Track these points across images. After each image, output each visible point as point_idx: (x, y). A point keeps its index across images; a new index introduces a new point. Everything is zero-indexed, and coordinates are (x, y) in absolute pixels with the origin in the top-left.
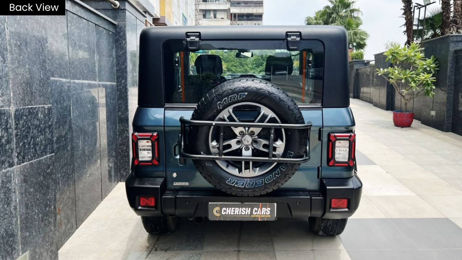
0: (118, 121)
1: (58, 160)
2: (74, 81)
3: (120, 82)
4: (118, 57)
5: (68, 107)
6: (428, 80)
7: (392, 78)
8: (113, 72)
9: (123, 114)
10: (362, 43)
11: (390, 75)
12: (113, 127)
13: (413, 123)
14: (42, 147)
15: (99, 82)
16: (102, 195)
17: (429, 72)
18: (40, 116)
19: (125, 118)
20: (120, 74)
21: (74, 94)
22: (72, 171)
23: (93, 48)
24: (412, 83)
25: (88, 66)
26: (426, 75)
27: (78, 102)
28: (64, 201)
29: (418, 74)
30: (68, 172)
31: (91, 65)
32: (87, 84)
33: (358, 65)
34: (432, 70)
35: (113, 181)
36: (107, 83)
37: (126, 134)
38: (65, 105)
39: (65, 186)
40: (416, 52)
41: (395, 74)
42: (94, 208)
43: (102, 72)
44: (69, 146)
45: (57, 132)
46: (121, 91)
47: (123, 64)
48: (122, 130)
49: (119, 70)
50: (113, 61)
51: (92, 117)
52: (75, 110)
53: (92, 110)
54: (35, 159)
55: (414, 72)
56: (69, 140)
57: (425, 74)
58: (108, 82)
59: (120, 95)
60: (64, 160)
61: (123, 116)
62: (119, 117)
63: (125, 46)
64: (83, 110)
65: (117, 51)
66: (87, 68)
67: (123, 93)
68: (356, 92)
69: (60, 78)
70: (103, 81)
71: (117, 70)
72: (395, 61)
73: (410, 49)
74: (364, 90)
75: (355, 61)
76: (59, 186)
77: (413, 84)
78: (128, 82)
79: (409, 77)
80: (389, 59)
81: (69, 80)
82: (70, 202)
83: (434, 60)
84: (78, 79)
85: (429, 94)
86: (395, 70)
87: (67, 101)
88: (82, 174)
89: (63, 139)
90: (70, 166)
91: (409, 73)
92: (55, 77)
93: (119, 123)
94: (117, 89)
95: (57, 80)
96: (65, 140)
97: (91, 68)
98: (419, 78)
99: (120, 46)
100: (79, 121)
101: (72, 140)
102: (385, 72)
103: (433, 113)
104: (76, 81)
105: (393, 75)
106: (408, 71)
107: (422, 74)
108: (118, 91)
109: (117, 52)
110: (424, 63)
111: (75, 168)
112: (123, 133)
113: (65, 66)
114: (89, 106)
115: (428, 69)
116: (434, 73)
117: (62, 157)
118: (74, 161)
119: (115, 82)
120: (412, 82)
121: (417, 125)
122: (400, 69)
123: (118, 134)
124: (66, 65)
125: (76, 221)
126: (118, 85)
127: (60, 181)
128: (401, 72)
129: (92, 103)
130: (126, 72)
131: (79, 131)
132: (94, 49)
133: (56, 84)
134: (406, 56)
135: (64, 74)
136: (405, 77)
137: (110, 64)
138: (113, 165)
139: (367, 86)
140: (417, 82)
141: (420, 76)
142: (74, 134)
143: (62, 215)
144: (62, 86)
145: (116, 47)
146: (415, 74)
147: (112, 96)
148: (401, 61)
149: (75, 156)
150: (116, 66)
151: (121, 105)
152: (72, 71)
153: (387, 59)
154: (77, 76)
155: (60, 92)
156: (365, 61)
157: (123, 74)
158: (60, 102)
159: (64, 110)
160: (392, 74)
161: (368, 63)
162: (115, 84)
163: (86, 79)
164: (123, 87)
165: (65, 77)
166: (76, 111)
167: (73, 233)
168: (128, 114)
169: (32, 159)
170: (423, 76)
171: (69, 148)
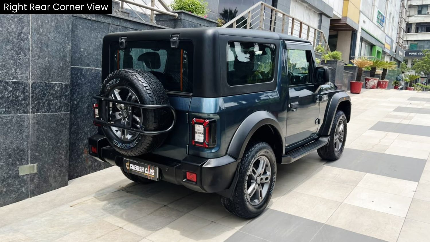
14: (56, 107)
18: (56, 88)
54: (48, 113)
92: (91, 67)
169: (46, 112)
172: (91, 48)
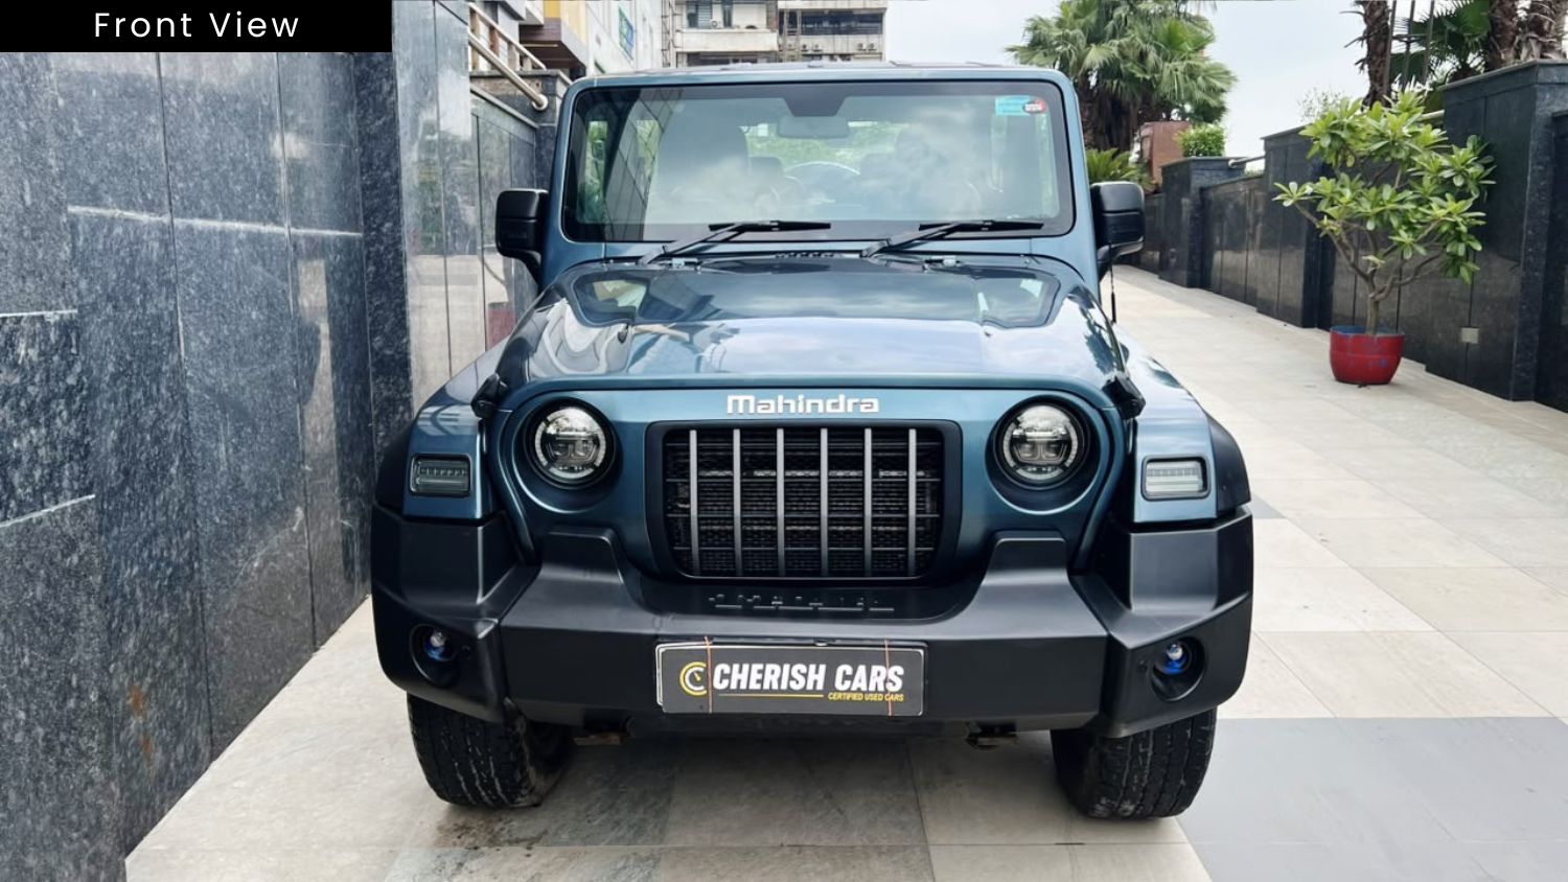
0: (372, 370)
1: (126, 514)
2: (189, 221)
3: (378, 229)
4: (365, 138)
5: (166, 318)
6: (1460, 220)
7: (1330, 217)
8: (351, 191)
9: (388, 343)
10: (1213, 102)
11: (1322, 207)
12: (353, 390)
13: (1399, 371)
14: (37, 474)
15: (293, 230)
16: (314, 632)
17: (1461, 195)
18: (23, 352)
19: (397, 357)
20: (376, 201)
21: (189, 272)
22: (190, 554)
23: (265, 103)
24: (1402, 232)
25: (247, 169)
26: (1452, 205)
27: (209, 299)
28: (158, 664)
29: (1421, 202)
30: (173, 558)
31: (260, 164)
32: (242, 236)
33: (1207, 174)
34: (1472, 186)
35: (357, 579)
36: (328, 233)
37: (403, 414)
38: (151, 310)
39: (160, 607)
40: (1418, 123)
41: (1342, 200)
42: (283, 679)
43: (306, 194)
44: (172, 463)
45: (119, 413)
46: (381, 262)
47: (387, 166)
48: (388, 399)
49: (374, 187)
50: (348, 153)
51: (268, 355)
52: (197, 330)
53: (268, 332)
55: (1408, 194)
56: (175, 439)
57: (1446, 200)
58: (331, 228)
59: (377, 273)
60: (154, 512)
61: (388, 352)
62: (377, 354)
63: (392, 99)
64: (230, 330)
65: (364, 117)
66: (242, 177)
67: (389, 269)
68: (1197, 267)
69: (128, 209)
70: (308, 226)
71: (364, 188)
72: (1340, 158)
73: (1397, 114)
74: (1224, 259)
75: (1194, 161)
76: (136, 611)
77: (1404, 236)
78: (405, 229)
79: (1393, 211)
80: (1322, 149)
81: (166, 219)
82: (185, 665)
83: (1478, 152)
84: (205, 216)
85: (1458, 271)
86: (1342, 186)
87: (159, 295)
88: (233, 562)
89: (148, 438)
90: (182, 536)
91: (1392, 197)
92: (106, 207)
93: (376, 376)
94: (365, 252)
95: (113, 218)
96: (156, 441)
97: (258, 177)
98: (1425, 215)
99: (374, 99)
100: (212, 372)
101: (185, 441)
102: (1305, 195)
103: (1470, 336)
104: (199, 223)
105: (1333, 206)
106: (1387, 191)
107: (1436, 201)
108: (371, 262)
109: (361, 120)
110: (1445, 162)
111: (202, 542)
112: (391, 409)
113: (148, 165)
114: (254, 315)
115: (1458, 182)
116: (1476, 196)
117: (145, 502)
118: (197, 515)
119: (357, 230)
120: (1400, 227)
121: (1412, 378)
122: (1362, 183)
123: (374, 413)
124: (150, 160)
125: (211, 732)
126: (368, 238)
127: (139, 593)
128: (1361, 195)
129: (265, 303)
130: (398, 193)
131: (214, 406)
132: (269, 106)
133: (110, 231)
134: (1382, 136)
135: (143, 194)
136: (1378, 209)
137: (337, 163)
138: (357, 524)
139: (1235, 245)
140: (1419, 227)
141: (1430, 208)
142: (194, 417)
143: (149, 713)
144: (138, 241)
145: (358, 104)
146: (1412, 201)
147: (348, 279)
148: (1362, 158)
149: (200, 499)
150: (362, 174)
151: (381, 312)
152: (180, 185)
153: (1314, 150)
154: (203, 203)
155: (128, 261)
156: (1231, 162)
157: (386, 202)
158: (128, 299)
159: (148, 329)
160: (1332, 199)
161: (1241, 164)
162: (360, 235)
163: (240, 218)
164: (386, 248)
165: (150, 207)
166: (201, 334)
167: (198, 775)
168: (408, 342)
170: (1441, 207)
171: (173, 471)
172: (94, 92)
